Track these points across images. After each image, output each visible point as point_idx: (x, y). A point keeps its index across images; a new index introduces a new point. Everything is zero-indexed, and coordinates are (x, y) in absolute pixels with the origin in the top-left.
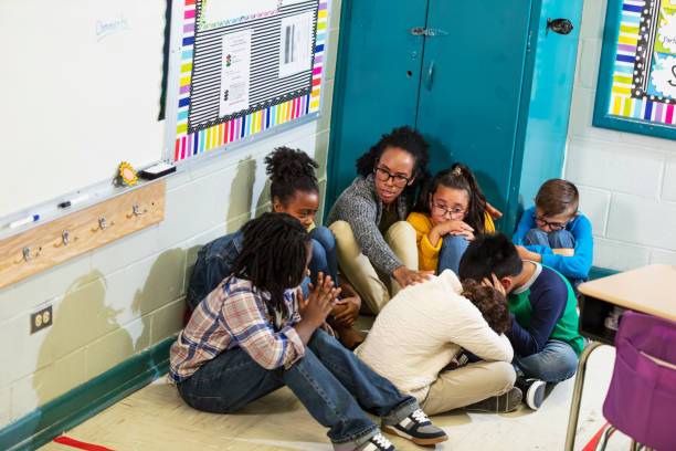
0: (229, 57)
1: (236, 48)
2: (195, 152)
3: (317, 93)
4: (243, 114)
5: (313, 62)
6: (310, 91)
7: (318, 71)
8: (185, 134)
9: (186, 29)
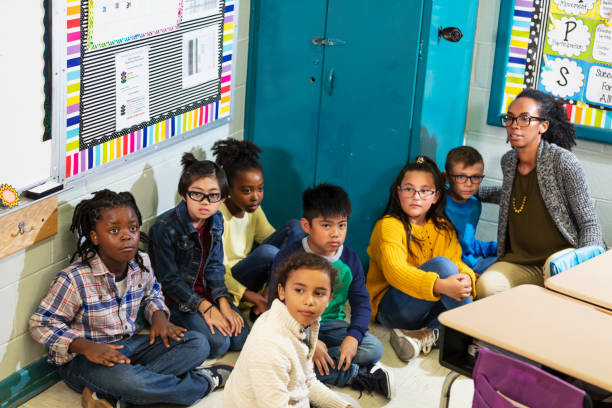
0: (124, 74)
1: (131, 65)
2: (91, 166)
3: (227, 99)
4: (144, 126)
5: (220, 71)
6: (218, 97)
7: (227, 78)
8: (77, 150)
9: (70, 50)
